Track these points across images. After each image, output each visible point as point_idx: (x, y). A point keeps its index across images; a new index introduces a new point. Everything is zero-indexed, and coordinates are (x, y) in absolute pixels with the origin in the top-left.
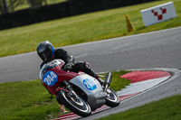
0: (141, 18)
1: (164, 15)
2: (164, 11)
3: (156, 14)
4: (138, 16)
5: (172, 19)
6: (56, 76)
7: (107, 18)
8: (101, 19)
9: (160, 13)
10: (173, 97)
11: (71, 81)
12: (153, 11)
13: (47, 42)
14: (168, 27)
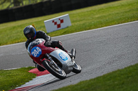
0: (44, 27)
1: (62, 24)
2: (62, 21)
3: (56, 23)
4: (43, 25)
5: (67, 27)
6: (40, 50)
7: (19, 26)
8: (14, 28)
9: (59, 22)
10: (69, 87)
11: (51, 54)
12: (53, 21)
13: (31, 26)
14: (65, 33)
